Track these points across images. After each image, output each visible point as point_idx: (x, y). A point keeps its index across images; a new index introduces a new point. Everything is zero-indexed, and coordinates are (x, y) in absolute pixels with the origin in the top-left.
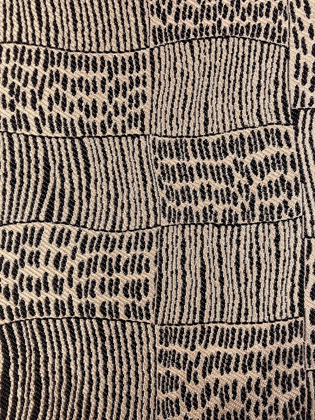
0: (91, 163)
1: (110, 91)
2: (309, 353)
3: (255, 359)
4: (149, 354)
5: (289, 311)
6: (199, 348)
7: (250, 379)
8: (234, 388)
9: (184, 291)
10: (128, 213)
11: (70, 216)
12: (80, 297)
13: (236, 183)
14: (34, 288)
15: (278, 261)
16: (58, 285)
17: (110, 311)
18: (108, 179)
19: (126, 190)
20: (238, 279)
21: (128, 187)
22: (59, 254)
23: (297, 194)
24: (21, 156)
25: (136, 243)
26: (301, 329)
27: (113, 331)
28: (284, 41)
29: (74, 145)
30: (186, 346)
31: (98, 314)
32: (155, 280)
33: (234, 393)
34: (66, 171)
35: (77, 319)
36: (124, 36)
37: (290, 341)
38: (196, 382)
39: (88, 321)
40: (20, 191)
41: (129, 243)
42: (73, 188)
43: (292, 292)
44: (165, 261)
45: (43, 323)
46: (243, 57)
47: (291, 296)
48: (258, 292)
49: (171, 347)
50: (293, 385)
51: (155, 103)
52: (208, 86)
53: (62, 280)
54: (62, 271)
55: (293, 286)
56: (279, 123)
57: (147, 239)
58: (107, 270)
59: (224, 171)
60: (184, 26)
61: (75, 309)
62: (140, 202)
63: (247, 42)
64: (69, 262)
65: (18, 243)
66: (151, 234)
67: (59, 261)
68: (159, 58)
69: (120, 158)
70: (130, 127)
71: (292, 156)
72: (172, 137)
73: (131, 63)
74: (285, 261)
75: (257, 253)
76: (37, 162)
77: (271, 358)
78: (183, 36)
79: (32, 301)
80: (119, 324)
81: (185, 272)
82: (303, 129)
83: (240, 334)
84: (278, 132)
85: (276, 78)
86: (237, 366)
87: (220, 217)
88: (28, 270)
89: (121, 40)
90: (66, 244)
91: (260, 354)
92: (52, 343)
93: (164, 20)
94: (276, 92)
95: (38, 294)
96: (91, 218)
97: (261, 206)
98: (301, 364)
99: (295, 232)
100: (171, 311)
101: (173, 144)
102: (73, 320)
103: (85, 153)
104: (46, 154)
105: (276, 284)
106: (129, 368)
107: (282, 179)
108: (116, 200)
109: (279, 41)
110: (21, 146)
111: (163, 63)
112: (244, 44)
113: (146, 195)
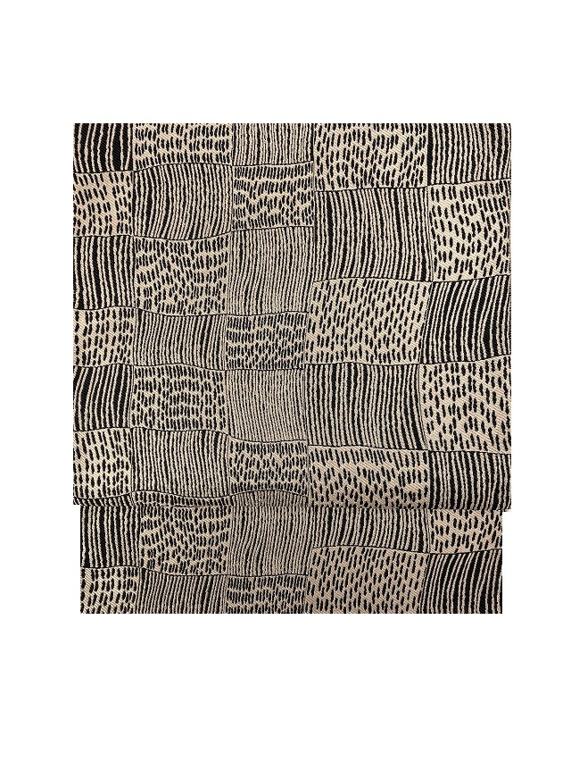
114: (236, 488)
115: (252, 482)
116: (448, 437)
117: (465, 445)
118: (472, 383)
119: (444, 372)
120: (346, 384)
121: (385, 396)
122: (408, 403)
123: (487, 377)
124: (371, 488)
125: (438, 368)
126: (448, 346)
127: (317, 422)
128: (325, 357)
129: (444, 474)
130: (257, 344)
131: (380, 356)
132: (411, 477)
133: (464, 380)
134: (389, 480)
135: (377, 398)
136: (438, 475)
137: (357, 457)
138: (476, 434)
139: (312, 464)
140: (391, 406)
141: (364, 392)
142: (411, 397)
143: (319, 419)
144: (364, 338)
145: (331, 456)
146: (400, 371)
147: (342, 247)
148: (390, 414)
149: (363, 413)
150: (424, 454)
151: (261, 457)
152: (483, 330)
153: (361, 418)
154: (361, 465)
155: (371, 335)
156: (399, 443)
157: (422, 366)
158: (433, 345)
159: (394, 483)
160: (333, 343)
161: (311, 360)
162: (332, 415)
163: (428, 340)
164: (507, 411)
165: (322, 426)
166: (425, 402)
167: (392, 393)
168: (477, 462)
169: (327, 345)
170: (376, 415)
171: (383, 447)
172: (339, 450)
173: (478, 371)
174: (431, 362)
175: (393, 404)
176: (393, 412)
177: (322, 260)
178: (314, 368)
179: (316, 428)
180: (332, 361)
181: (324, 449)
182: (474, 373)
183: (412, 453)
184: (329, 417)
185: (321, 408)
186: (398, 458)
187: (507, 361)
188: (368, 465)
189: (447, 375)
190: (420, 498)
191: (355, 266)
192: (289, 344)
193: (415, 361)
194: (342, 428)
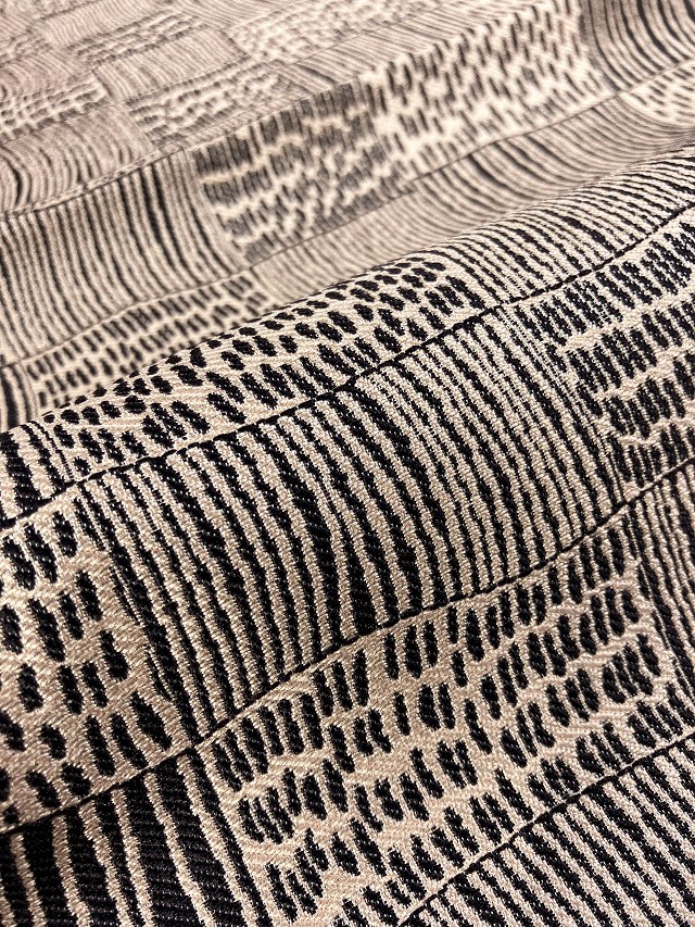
12: (523, 763)
14: (404, 807)
16: (457, 766)
17: (605, 754)
18: (466, 451)
21: (522, 450)
24: (220, 504)
29: (341, 409)
34: (355, 484)
35: (546, 819)
40: (264, 597)
42: (394, 521)
53: (461, 746)
58: (550, 666)
62: (563, 470)
65: (312, 720)
67: (433, 709)
69: (468, 384)
76: (272, 498)
79: (417, 841)
88: (367, 771)
95: (422, 813)
102: (539, 829)
103: (378, 415)
104: (283, 465)
110: (205, 477)
113: (570, 447)
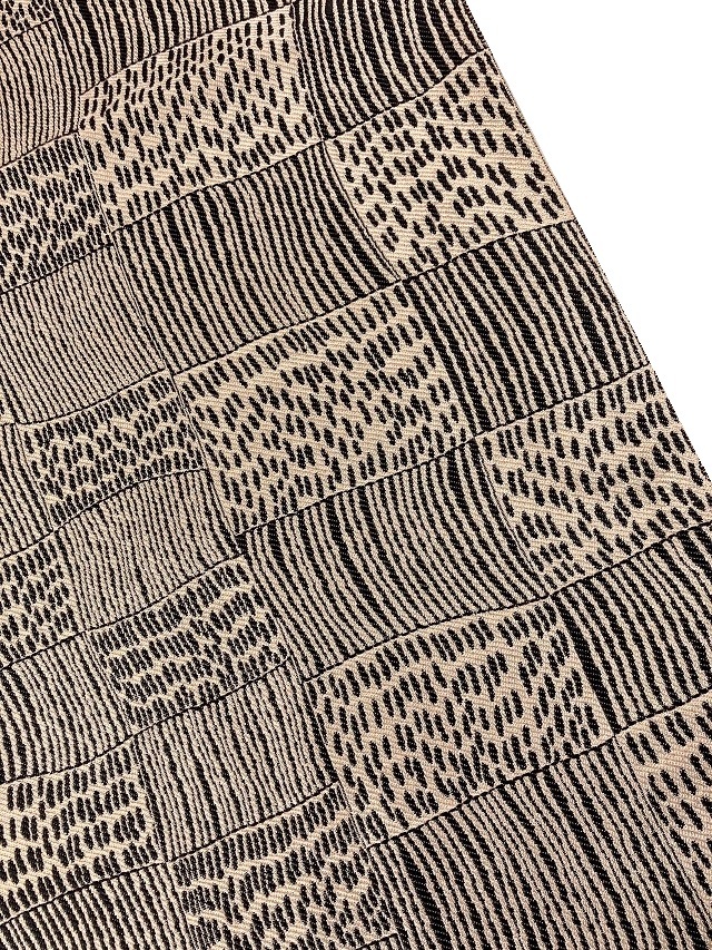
0: (30, 692)
1: (26, 599)
2: (361, 824)
3: (299, 859)
4: (170, 904)
5: (317, 781)
6: (228, 871)
7: (304, 888)
8: (288, 908)
9: (186, 805)
10: (91, 735)
11: (24, 767)
13: (202, 648)
15: (282, 723)
19: (79, 708)
20: (244, 765)
22: (26, 818)
23: (275, 633)
25: (111, 769)
26: (341, 798)
27: (119, 892)
28: (201, 463)
30: (212, 876)
31: (95, 878)
32: (148, 805)
33: (291, 914)
36: (22, 529)
37: (333, 818)
38: (240, 918)
39: (84, 891)
41: (103, 772)
43: (312, 754)
44: (151, 777)
45: (32, 914)
46: (161, 499)
47: (313, 760)
48: (272, 772)
49: (194, 884)
50: (358, 874)
51: (79, 591)
52: (133, 548)
54: (35, 838)
55: (311, 747)
56: (227, 558)
57: (121, 758)
59: (183, 640)
60: (84, 492)
61: (66, 883)
63: (160, 481)
64: (41, 824)
66: (124, 750)
68: (68, 539)
70: (60, 631)
71: (254, 591)
72: (110, 623)
73: (39, 557)
74: (290, 720)
75: (256, 723)
77: (318, 850)
78: (86, 504)
80: (122, 879)
81: (179, 782)
82: (255, 554)
83: (271, 833)
84: (228, 569)
85: (206, 508)
86: (281, 876)
87: (197, 698)
89: (19, 535)
90: (30, 803)
91: (303, 850)
92: (50, 937)
93: (60, 494)
94: (211, 525)
96: (49, 758)
97: (240, 664)
98: (357, 842)
99: (289, 680)
100: (179, 839)
101: (114, 632)
105: (289, 753)
106: (153, 933)
107: (252, 622)
108: (71, 724)
109: (194, 467)
111: (73, 542)
112: (157, 485)
114: (61, 513)
115: (89, 487)
116: (430, 240)
117: (470, 240)
118: (437, 134)
119: (376, 137)
120: (202, 234)
121: (282, 223)
122: (331, 216)
123: (460, 110)
124: (323, 397)
125: (362, 134)
126: (362, 88)
127: (174, 327)
128: (143, 202)
129: (450, 308)
130: (11, 235)
131: (244, 158)
132: (389, 344)
133: (419, 134)
134: (349, 367)
135: (270, 233)
136: (438, 315)
137: (274, 356)
138: (481, 212)
139: (192, 405)
140: (300, 236)
141: (242, 233)
142: (331, 204)
143: (177, 320)
144: (200, 136)
145: (223, 375)
146: (293, 169)
147: (113, 23)
148: (305, 251)
149: (254, 271)
150: (397, 290)
151: (91, 435)
152: (415, 26)
153: (253, 283)
154: (286, 366)
155: (212, 125)
156: (341, 293)
157: (329, 142)
158: (333, 97)
159: (360, 369)
160: (147, 169)
161: (121, 220)
162: (196, 303)
163: (320, 90)
164: (527, 153)
165: (186, 328)
166: (361, 201)
167: (294, 213)
168: (505, 258)
169: (139, 179)
170: (279, 266)
171: (315, 315)
172: (234, 356)
173: (438, 108)
174: (343, 128)
175: (304, 230)
176: (308, 245)
177: (84, 59)
178: (131, 232)
179: (175, 338)
180: (159, 204)
181: (202, 369)
182: (434, 115)
183: (373, 300)
184: (193, 309)
185: (172, 298)
186: (351, 323)
187: (486, 64)
188: (299, 360)
189: (384, 139)
190: (424, 374)
191: (146, 41)
192: (69, 207)
193: (313, 140)
194: (224, 316)
